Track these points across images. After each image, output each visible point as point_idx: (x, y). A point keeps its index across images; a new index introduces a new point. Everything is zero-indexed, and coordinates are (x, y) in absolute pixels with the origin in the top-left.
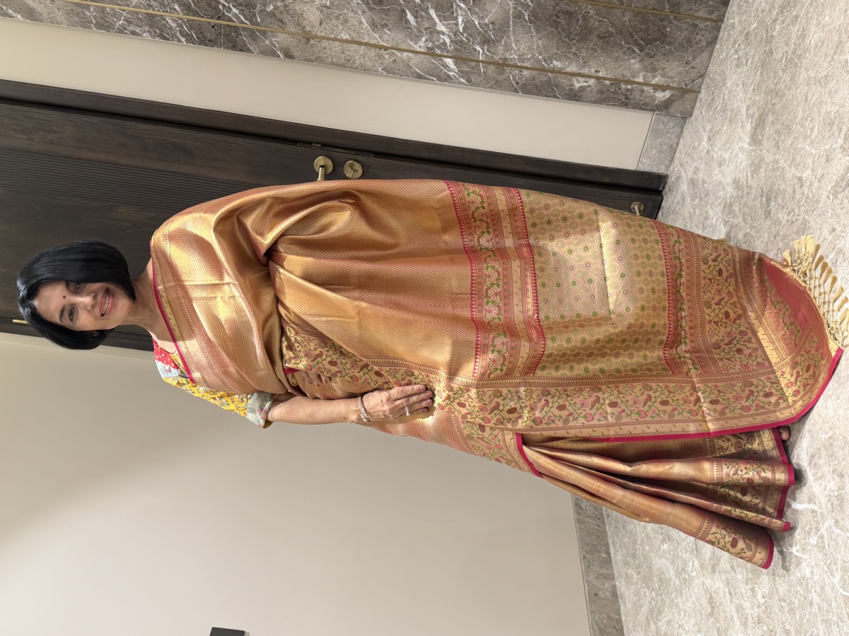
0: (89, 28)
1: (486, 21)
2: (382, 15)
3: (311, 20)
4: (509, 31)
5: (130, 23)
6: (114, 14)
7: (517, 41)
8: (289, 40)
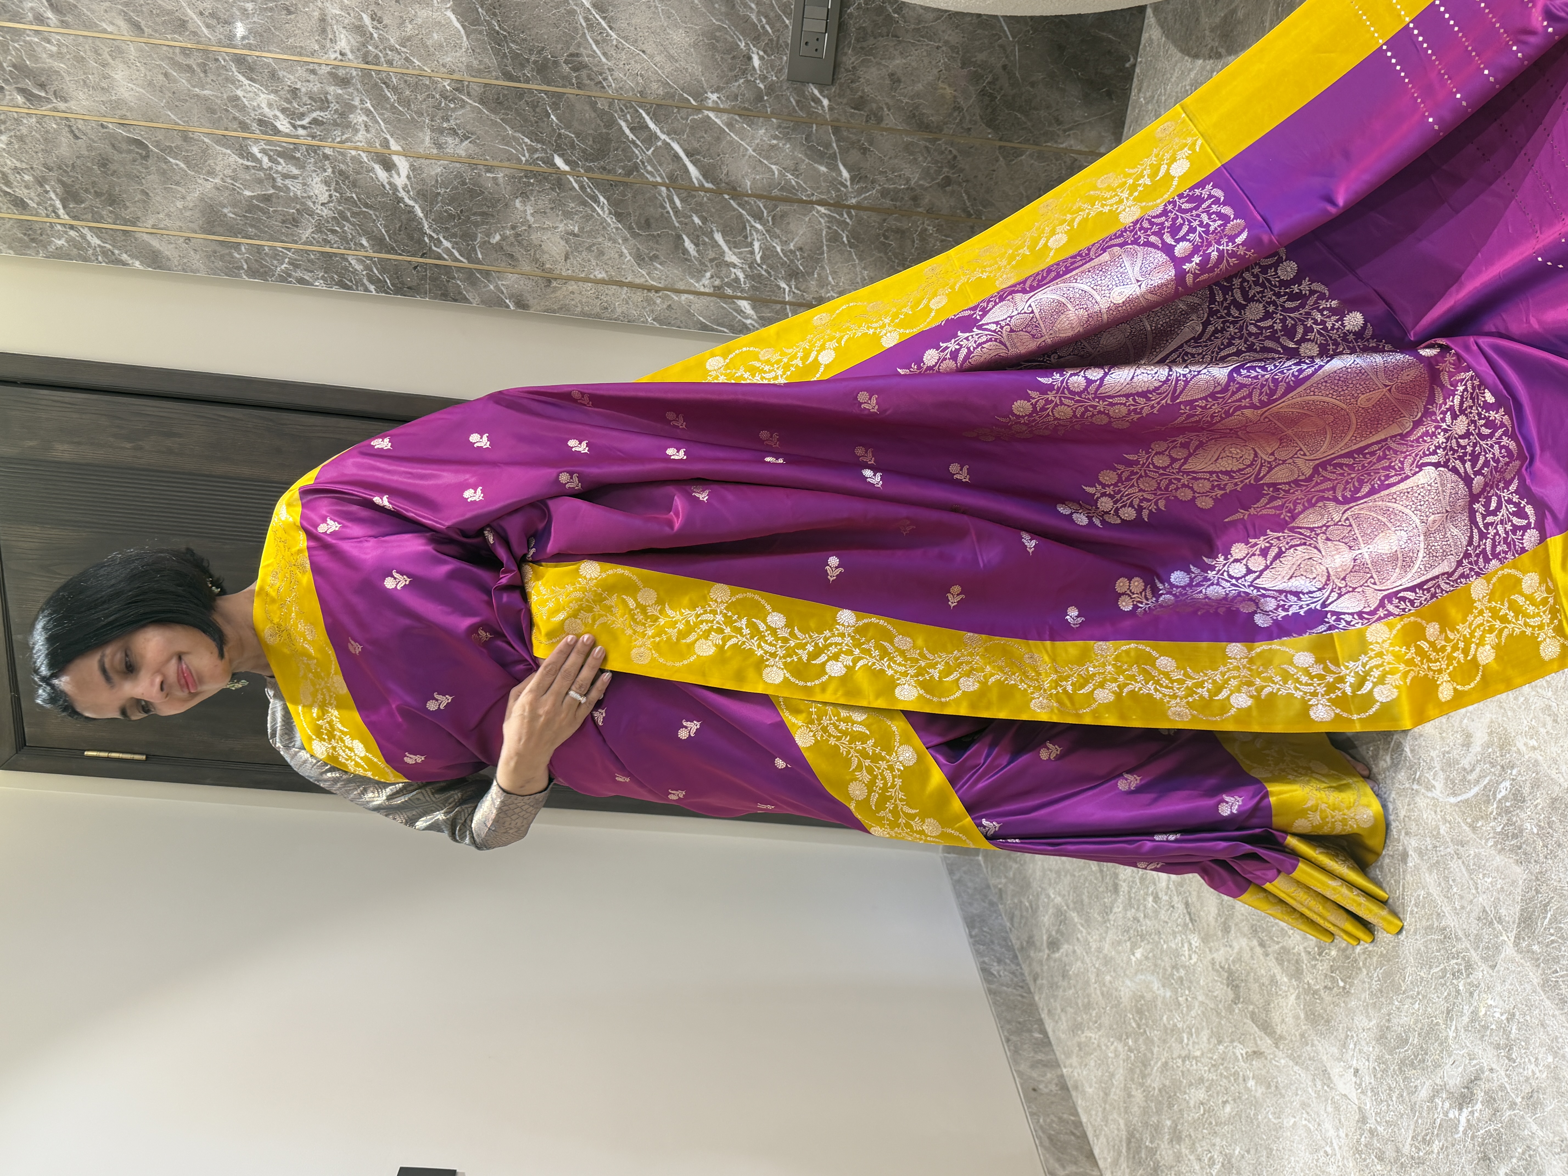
0: (238, 276)
1: (792, 246)
2: (650, 243)
3: (554, 253)
4: (822, 260)
5: (296, 266)
6: (276, 255)
7: (834, 273)
8: (522, 283)
